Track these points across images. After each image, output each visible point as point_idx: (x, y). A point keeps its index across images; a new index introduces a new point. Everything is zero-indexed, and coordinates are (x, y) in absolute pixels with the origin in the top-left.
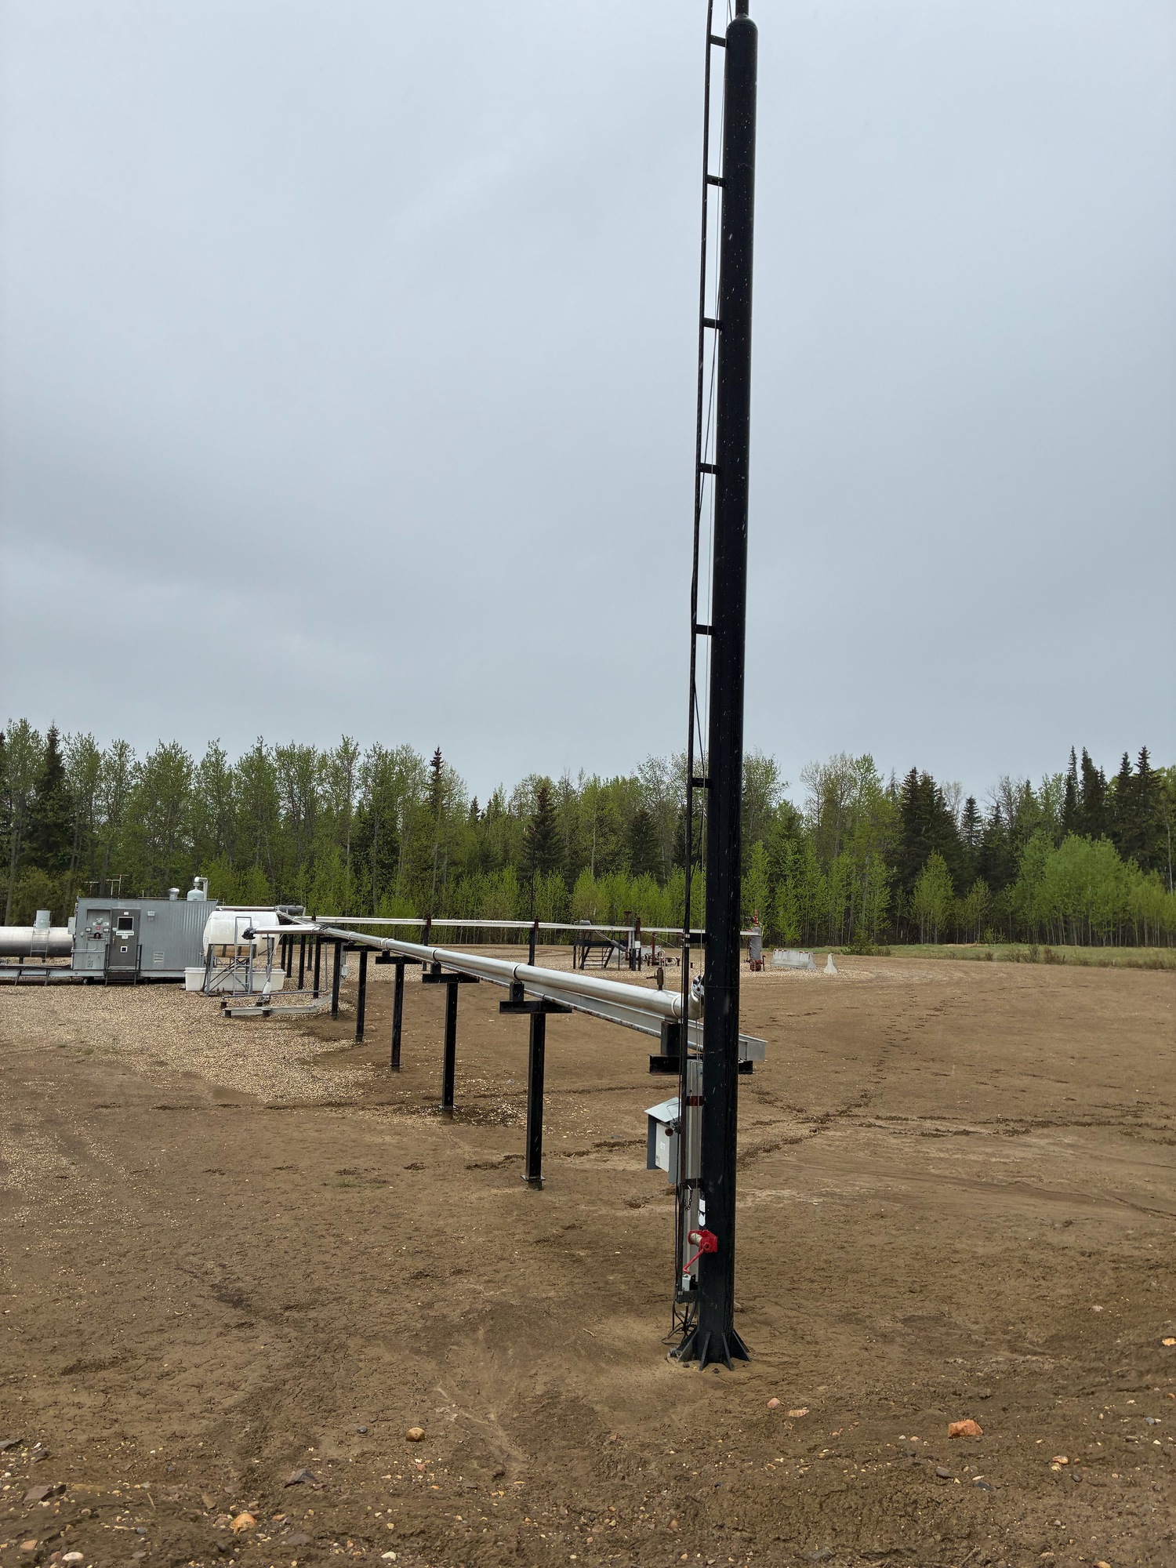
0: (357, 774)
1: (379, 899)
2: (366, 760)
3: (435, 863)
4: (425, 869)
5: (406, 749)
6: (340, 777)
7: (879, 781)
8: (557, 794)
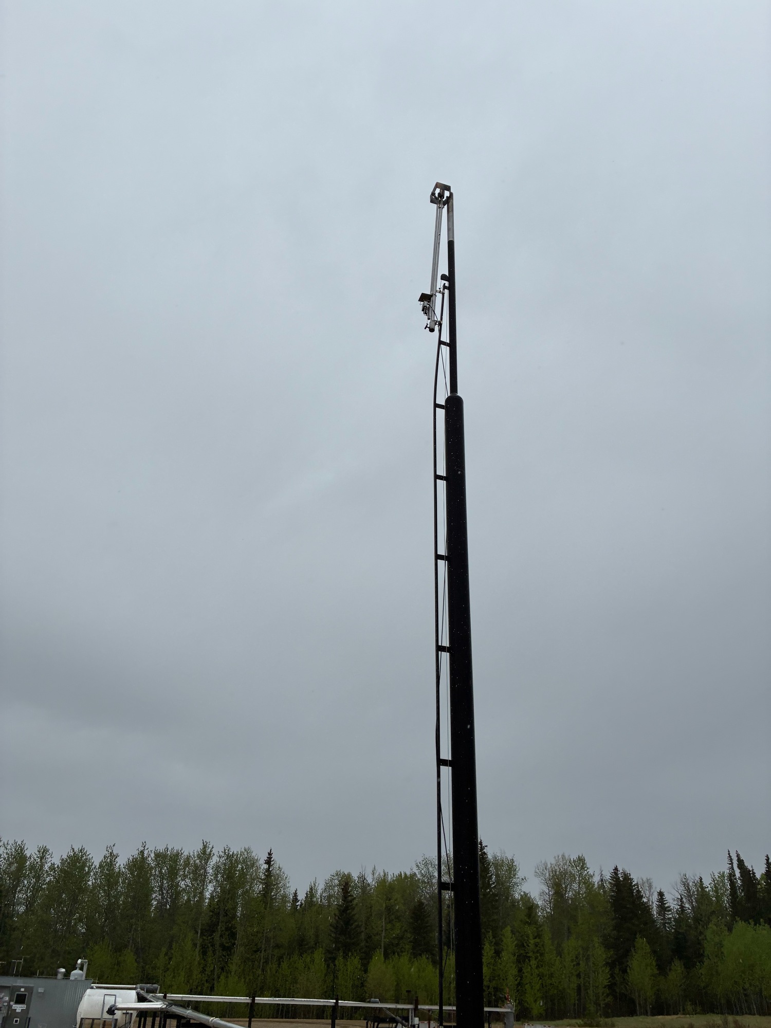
0: (211, 871)
1: (219, 977)
2: (218, 860)
3: (263, 946)
4: (256, 952)
5: (247, 850)
6: (198, 874)
7: (592, 877)
8: (356, 886)
